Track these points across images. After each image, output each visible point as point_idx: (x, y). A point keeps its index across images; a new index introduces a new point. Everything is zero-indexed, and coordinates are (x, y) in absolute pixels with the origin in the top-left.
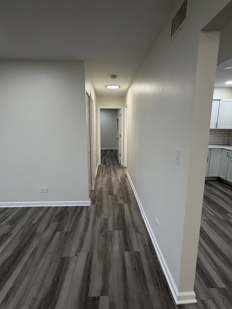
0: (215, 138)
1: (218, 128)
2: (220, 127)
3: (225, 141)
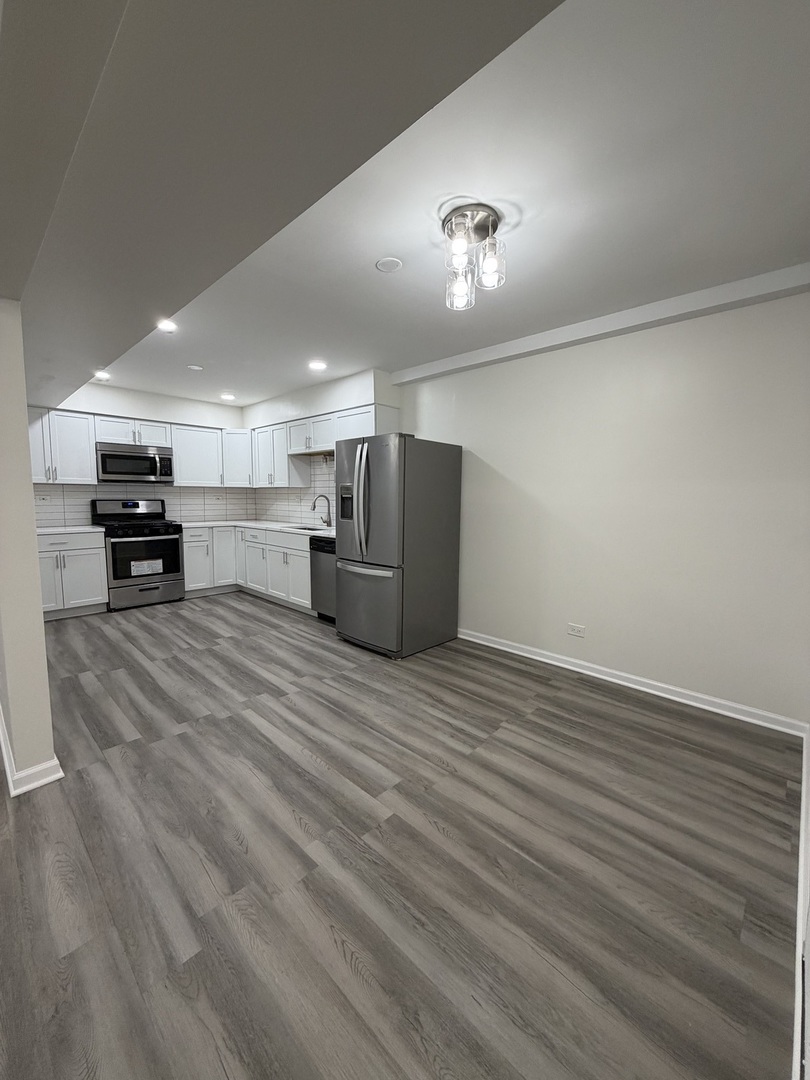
1: (226, 485)
2: (229, 483)
3: (249, 511)
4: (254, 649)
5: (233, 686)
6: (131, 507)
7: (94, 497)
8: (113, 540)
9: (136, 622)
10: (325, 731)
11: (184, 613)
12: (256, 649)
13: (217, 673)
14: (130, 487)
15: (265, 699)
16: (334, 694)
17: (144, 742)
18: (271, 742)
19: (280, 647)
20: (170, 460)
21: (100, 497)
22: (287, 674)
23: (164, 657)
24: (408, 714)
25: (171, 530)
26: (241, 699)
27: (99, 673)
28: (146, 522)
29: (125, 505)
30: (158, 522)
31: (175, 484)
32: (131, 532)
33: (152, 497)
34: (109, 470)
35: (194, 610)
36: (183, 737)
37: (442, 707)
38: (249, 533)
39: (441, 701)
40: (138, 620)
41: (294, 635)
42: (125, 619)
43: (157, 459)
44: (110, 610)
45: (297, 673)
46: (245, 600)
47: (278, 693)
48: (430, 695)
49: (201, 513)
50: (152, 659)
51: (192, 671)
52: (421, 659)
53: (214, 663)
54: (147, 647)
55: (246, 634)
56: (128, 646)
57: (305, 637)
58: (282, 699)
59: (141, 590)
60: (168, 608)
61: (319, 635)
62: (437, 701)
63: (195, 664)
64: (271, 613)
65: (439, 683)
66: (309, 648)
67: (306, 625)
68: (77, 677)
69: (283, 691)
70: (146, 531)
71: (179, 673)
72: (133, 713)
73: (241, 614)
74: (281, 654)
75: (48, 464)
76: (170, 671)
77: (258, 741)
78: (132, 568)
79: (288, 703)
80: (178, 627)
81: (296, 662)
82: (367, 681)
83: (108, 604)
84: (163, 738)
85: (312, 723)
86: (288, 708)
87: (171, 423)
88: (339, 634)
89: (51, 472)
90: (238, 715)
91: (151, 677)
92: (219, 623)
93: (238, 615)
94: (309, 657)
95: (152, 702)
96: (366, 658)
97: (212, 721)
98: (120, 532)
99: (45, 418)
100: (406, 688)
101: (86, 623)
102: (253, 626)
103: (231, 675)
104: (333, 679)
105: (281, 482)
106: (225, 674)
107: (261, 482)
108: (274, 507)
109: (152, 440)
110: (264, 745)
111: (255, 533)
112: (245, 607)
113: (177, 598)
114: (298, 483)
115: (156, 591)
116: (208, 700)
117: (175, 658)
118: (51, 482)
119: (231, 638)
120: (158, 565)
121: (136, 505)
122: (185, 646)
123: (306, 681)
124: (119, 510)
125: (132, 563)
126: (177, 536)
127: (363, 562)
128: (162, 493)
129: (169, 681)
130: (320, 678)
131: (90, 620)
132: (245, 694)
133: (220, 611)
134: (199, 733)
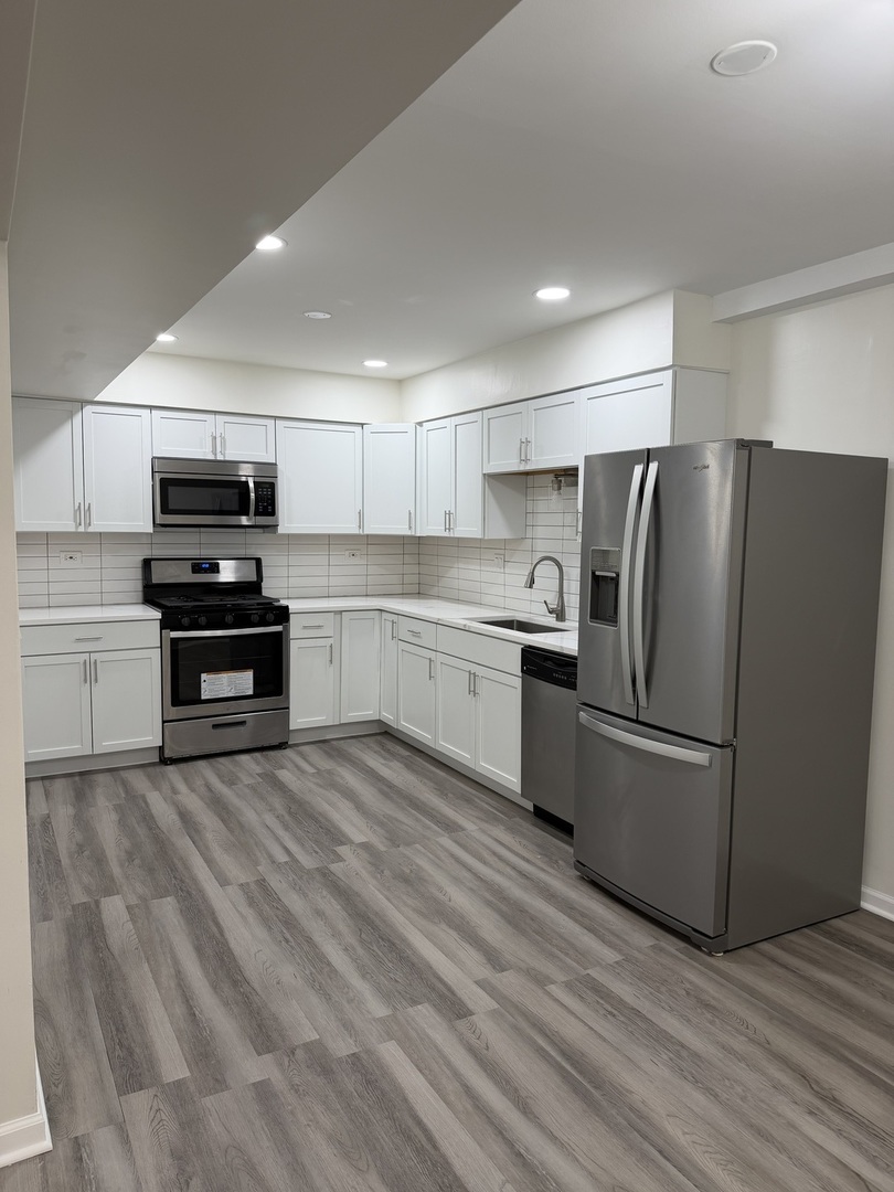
0: (372, 570)
1: (367, 531)
2: (373, 528)
3: (407, 579)
4: (406, 880)
5: (364, 973)
6: (206, 571)
7: (147, 554)
8: (174, 634)
9: (203, 789)
10: (553, 1138)
11: (285, 776)
12: (410, 881)
13: (336, 934)
14: (206, 536)
15: (425, 1017)
16: (572, 1031)
17: (192, 1088)
18: (435, 1147)
19: (457, 880)
20: (272, 486)
21: (157, 553)
22: (471, 956)
23: (243, 879)
24: (751, 1126)
25: (270, 617)
26: (379, 1009)
27: (134, 901)
28: (229, 601)
29: (197, 569)
30: (248, 601)
31: (281, 530)
32: (203, 620)
33: (241, 552)
34: (171, 506)
35: (303, 772)
36: (263, 1091)
37: (837, 1119)
38: (405, 624)
39: (833, 1102)
40: (208, 787)
41: (486, 854)
42: (186, 780)
43: (251, 485)
44: (165, 761)
45: (494, 959)
46: (394, 755)
47: (453, 1008)
48: (804, 1077)
49: (323, 581)
50: (223, 881)
51: (289, 922)
52: (773, 960)
53: (333, 907)
54: (218, 853)
55: (394, 839)
56: (184, 844)
57: (508, 863)
58: (461, 1025)
59: (215, 726)
60: (258, 763)
61: (537, 859)
62: (823, 1098)
63: (295, 903)
64: (442, 791)
65: (825, 1043)
66: (517, 892)
67: (511, 830)
68: (97, 903)
69: (461, 1004)
70: (229, 618)
71: (265, 921)
72: (179, 1010)
73: (387, 789)
74: (461, 899)
75: (79, 499)
76: (249, 913)
77: (409, 1138)
78: (203, 685)
79: (473, 1041)
80: (272, 810)
81: (490, 927)
82: (645, 1006)
83: (161, 749)
84: (227, 1088)
85: (524, 1107)
86: (472, 1051)
87: (275, 418)
88: (579, 865)
89: (83, 512)
90: (369, 1052)
91: (218, 925)
92: (346, 806)
93: (382, 792)
94: (516, 918)
95: (215, 987)
96: (641, 937)
97: (319, 1060)
98: (186, 621)
99: (77, 419)
100: (739, 1043)
101: (124, 784)
102: (407, 820)
103: (362, 941)
104: (568, 986)
105: (468, 527)
106: (351, 940)
107: (432, 527)
108: (453, 573)
109: (243, 448)
110: (419, 1151)
111: (416, 626)
112: (394, 771)
113: (276, 743)
114: (500, 530)
115: (241, 728)
116: (314, 999)
117: (262, 883)
118: (81, 529)
119: (365, 846)
120: (243, 682)
121: (215, 569)
122: (282, 858)
123: (509, 981)
124: (186, 576)
125: (204, 676)
126: (278, 628)
127: (637, 721)
128: (258, 545)
129: (247, 937)
130: (541, 981)
131: (131, 776)
132: (386, 996)
133: (349, 777)
134: (295, 1088)
